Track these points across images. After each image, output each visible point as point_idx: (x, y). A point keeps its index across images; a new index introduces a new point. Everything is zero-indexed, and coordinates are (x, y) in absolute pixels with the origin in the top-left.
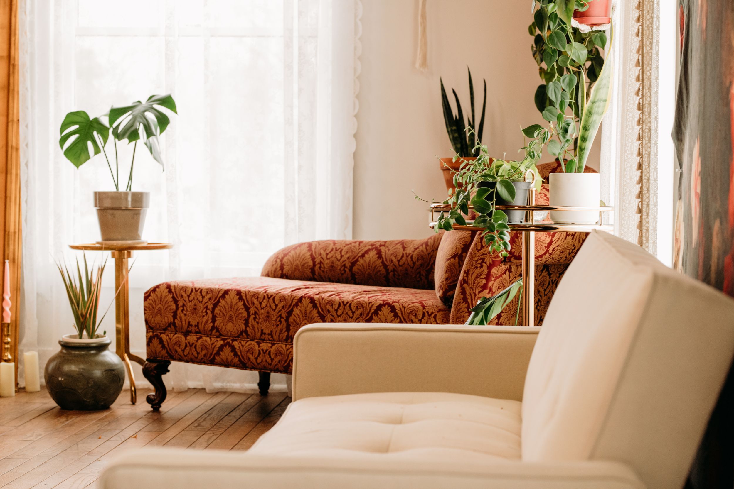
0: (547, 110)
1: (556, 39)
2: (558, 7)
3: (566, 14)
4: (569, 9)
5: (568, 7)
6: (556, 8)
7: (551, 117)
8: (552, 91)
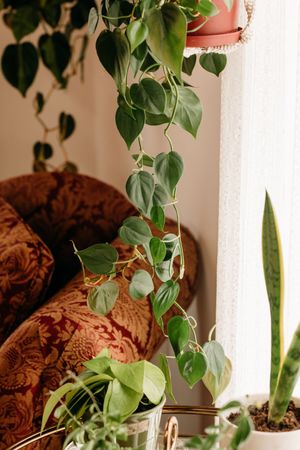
0: (128, 226)
1: (144, 95)
2: (150, 30)
3: (167, 47)
4: (175, 37)
5: (172, 32)
6: (146, 33)
7: (134, 235)
8: (136, 192)
